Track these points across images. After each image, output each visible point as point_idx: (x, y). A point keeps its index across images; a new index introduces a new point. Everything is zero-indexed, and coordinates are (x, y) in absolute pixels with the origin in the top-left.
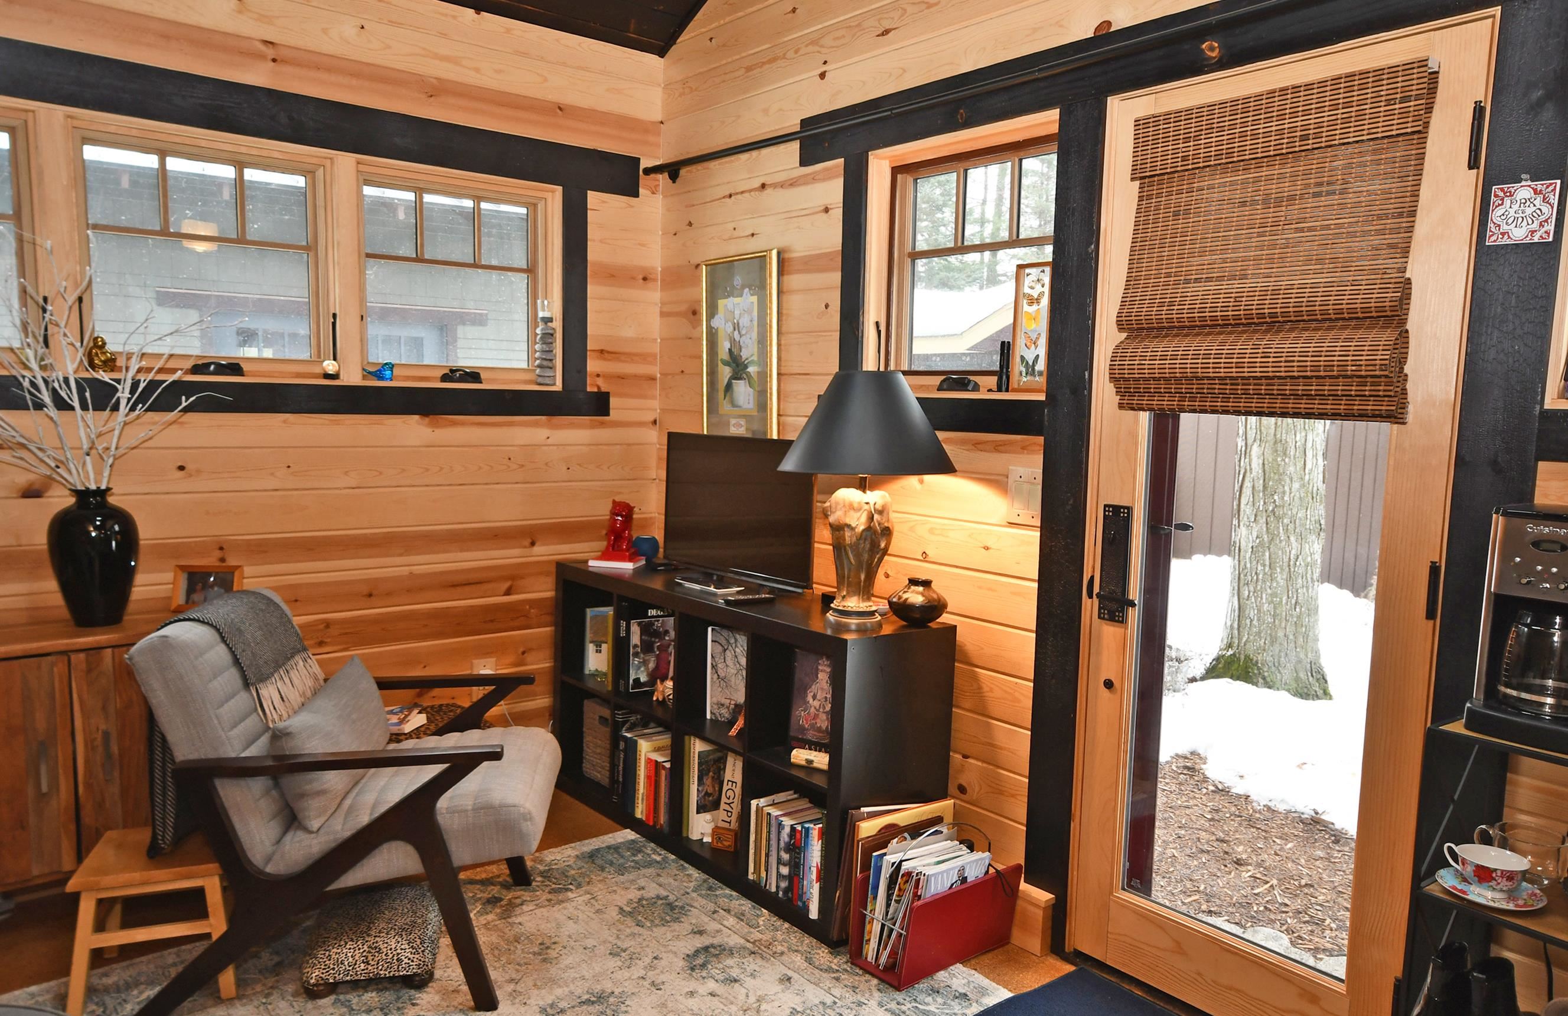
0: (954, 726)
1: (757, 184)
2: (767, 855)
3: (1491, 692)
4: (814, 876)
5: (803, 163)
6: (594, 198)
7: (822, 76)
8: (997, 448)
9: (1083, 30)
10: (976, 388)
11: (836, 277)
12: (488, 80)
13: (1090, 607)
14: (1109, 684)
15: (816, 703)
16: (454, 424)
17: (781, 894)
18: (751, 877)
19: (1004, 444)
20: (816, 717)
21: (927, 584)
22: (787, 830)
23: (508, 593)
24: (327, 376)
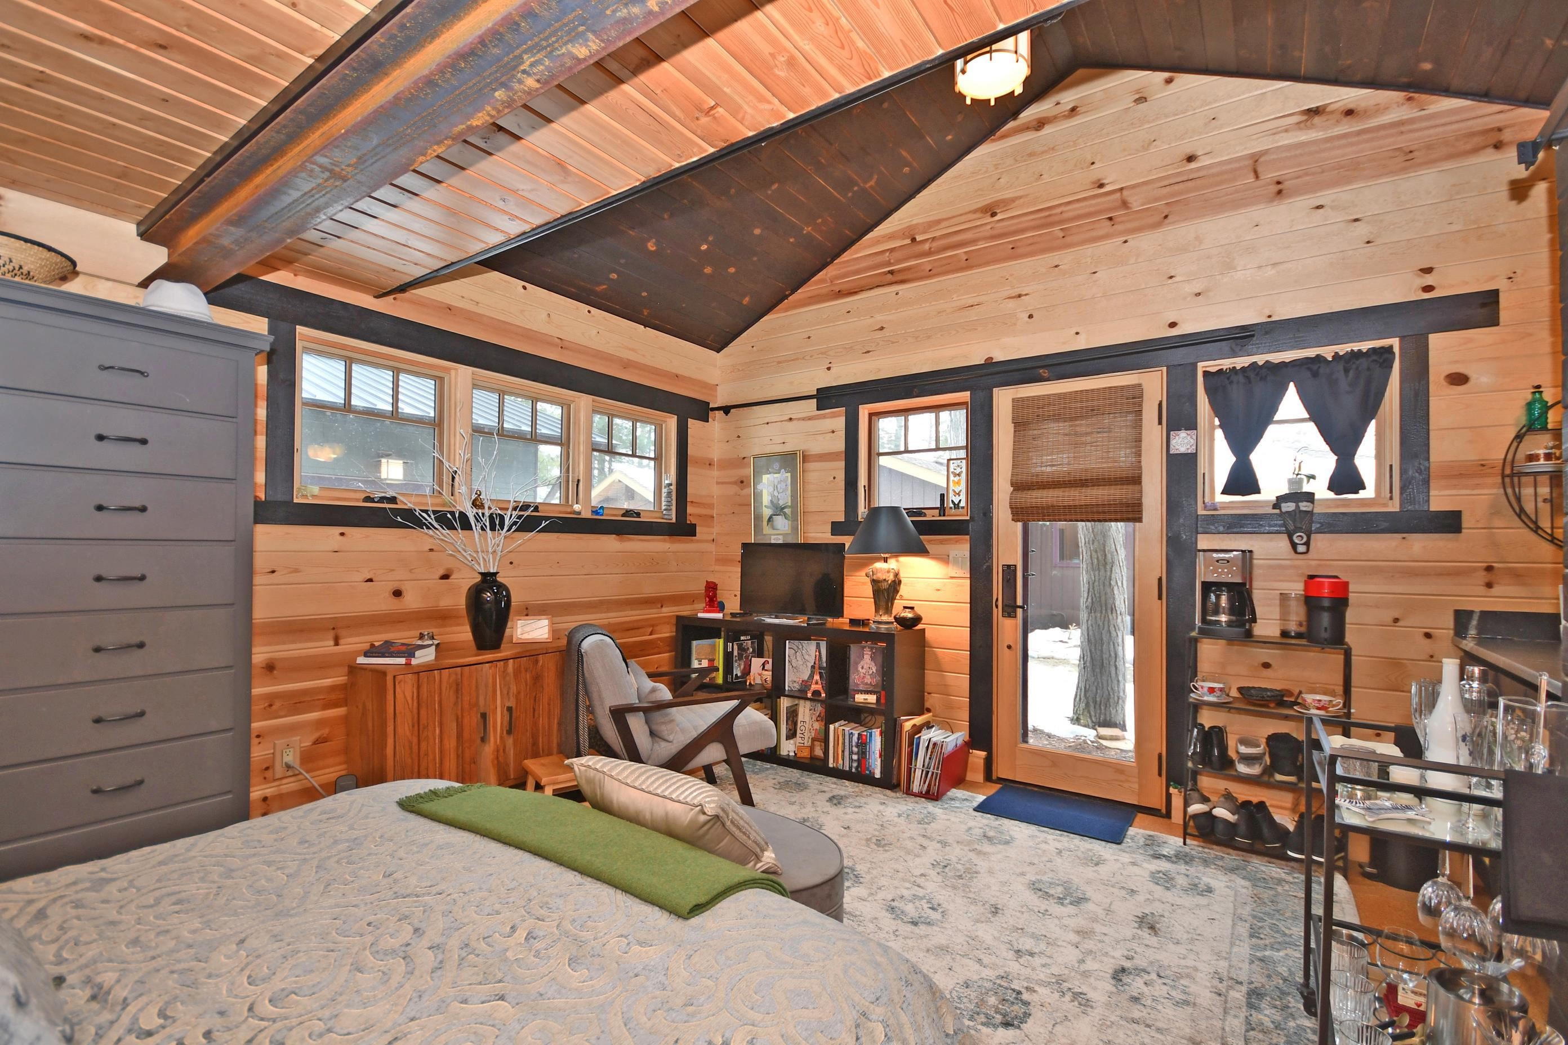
0: (926, 679)
1: (787, 417)
2: (843, 752)
3: (1204, 620)
4: (878, 755)
5: (818, 409)
6: (691, 422)
7: (829, 369)
8: (941, 542)
9: (979, 360)
10: (925, 515)
11: (842, 464)
12: (648, 361)
13: (997, 613)
14: (1009, 647)
15: (864, 671)
16: (630, 540)
17: (854, 770)
18: (831, 765)
19: (946, 540)
20: (864, 677)
21: (912, 608)
22: (856, 736)
23: (651, 634)
24: (575, 512)
